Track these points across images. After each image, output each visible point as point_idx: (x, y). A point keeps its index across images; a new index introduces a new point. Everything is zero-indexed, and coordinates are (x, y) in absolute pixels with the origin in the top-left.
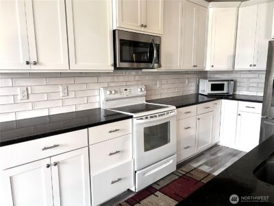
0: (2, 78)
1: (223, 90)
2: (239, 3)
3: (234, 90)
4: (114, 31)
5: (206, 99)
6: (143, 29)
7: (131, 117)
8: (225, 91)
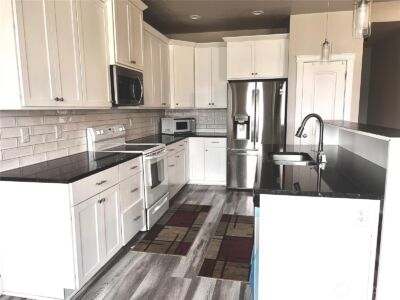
0: (2, 117)
1: (186, 128)
2: (194, 43)
3: (195, 128)
4: (111, 67)
5: (173, 139)
6: (132, 65)
7: (141, 154)
8: (188, 130)
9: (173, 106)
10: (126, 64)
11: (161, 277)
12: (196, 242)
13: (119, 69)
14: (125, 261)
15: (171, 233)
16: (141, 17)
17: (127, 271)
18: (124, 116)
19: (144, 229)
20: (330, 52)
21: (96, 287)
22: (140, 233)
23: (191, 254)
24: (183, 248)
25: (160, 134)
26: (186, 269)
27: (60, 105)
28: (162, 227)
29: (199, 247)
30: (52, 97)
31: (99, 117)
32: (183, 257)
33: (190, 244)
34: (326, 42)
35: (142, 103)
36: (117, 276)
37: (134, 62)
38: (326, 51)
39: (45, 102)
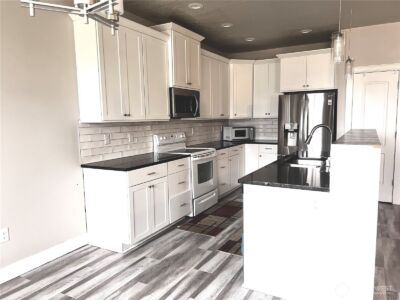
1: (244, 135)
2: (253, 61)
3: (254, 136)
4: (170, 89)
5: (230, 144)
6: (189, 86)
7: (189, 155)
8: (247, 137)
9: (232, 117)
10: (183, 86)
11: (191, 248)
12: (229, 228)
13: (177, 90)
14: (170, 234)
15: (212, 220)
16: (199, 46)
17: (170, 240)
18: (187, 125)
19: (191, 215)
20: (352, 66)
21: (146, 247)
22: (187, 217)
23: (220, 236)
24: (215, 231)
25: (222, 141)
26: (211, 245)
27: (128, 119)
28: (207, 215)
29: (229, 232)
30: (122, 114)
31: (164, 127)
32: (213, 237)
33: (222, 229)
34: (349, 60)
35: (198, 115)
36: (162, 243)
37: (190, 84)
38: (349, 67)
39: (118, 117)
